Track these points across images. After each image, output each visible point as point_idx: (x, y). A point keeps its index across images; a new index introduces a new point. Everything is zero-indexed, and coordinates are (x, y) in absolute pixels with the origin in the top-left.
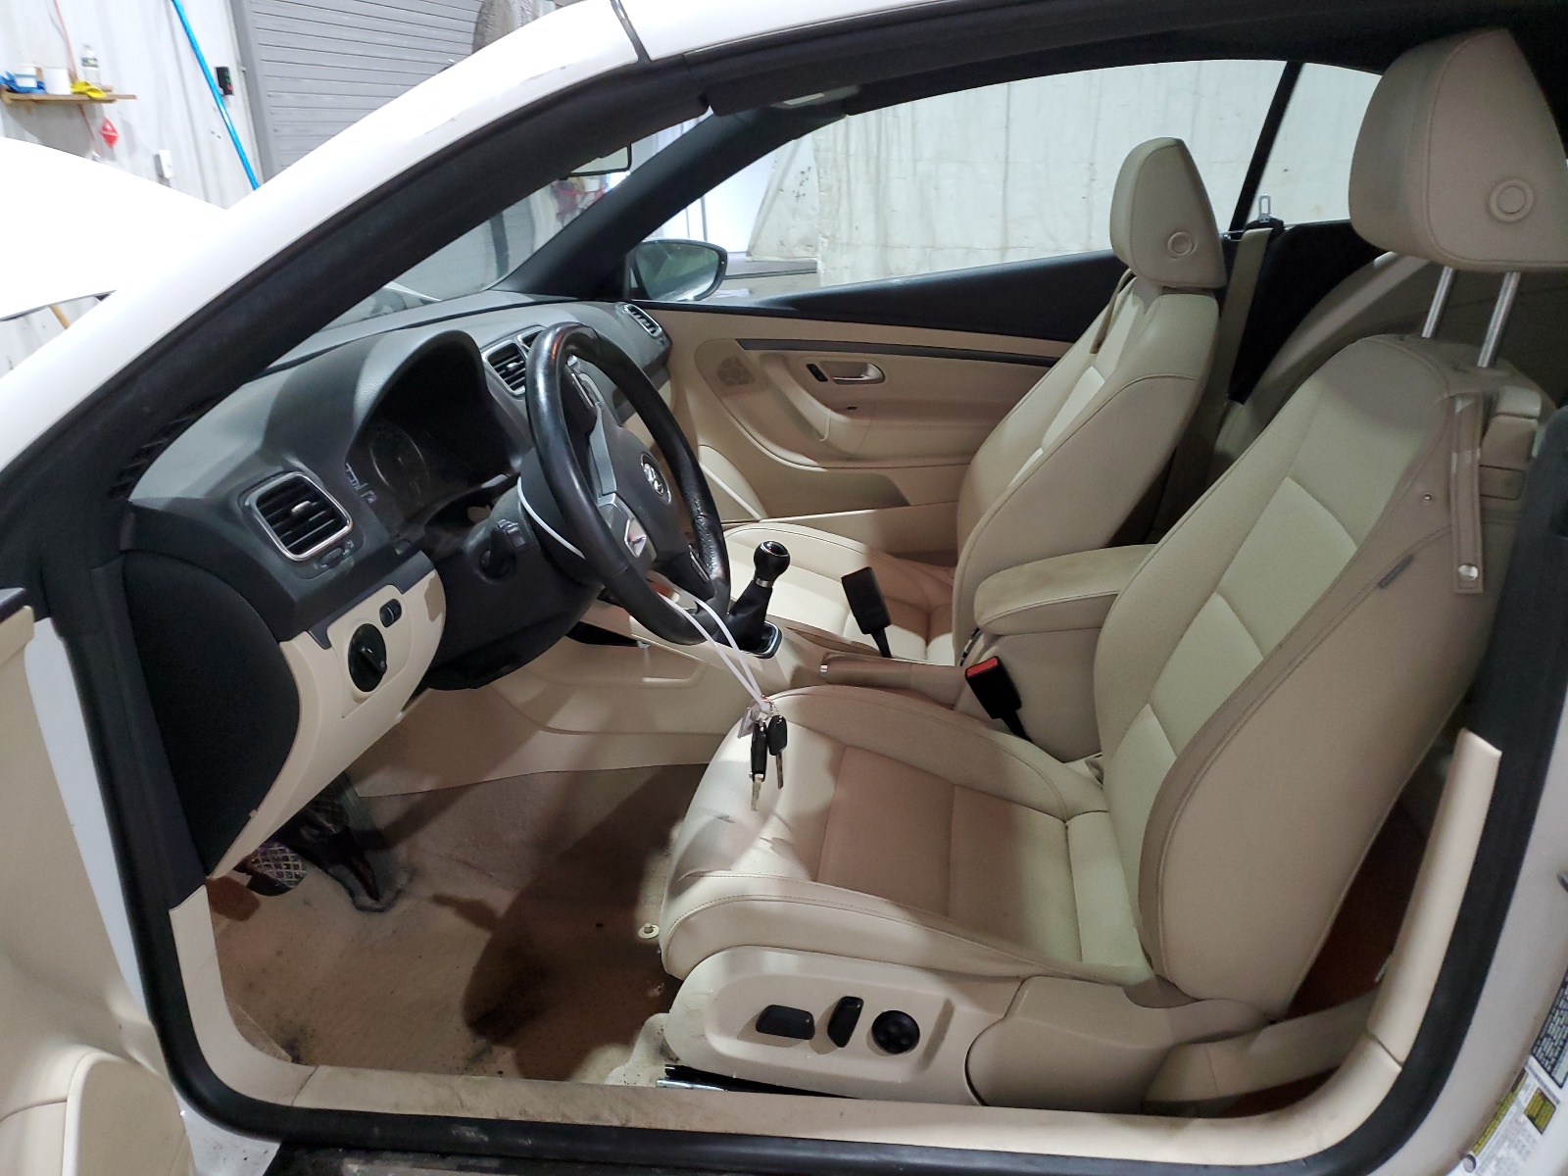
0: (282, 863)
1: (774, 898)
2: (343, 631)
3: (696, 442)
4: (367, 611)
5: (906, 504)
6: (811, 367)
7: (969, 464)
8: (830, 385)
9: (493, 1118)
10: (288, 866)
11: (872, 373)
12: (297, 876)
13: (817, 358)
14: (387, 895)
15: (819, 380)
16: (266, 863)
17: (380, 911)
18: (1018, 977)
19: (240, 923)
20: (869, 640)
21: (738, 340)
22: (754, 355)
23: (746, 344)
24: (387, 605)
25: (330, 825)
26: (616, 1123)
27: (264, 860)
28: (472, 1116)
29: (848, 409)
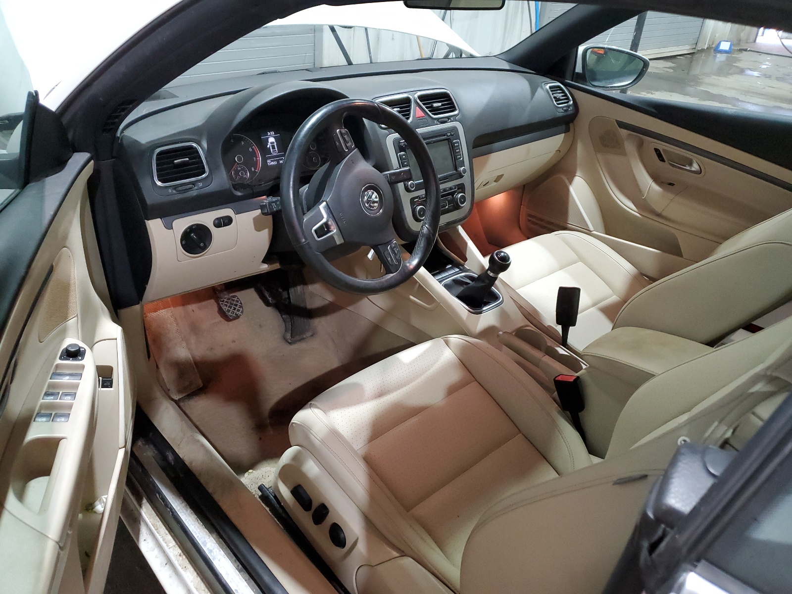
0: (233, 306)
1: (318, 438)
2: (182, 224)
3: (575, 173)
4: (207, 218)
5: (681, 256)
6: (656, 150)
7: (721, 244)
8: (666, 165)
9: (181, 457)
10: (235, 309)
11: (695, 167)
12: (236, 314)
13: (662, 146)
14: (297, 338)
15: (660, 160)
16: (226, 303)
17: (290, 343)
18: (403, 552)
19: (226, 322)
20: (559, 328)
21: (616, 120)
22: (624, 132)
23: (622, 125)
24: (222, 218)
25: (270, 299)
26: (210, 491)
27: (226, 302)
28: (177, 451)
29: (667, 184)
